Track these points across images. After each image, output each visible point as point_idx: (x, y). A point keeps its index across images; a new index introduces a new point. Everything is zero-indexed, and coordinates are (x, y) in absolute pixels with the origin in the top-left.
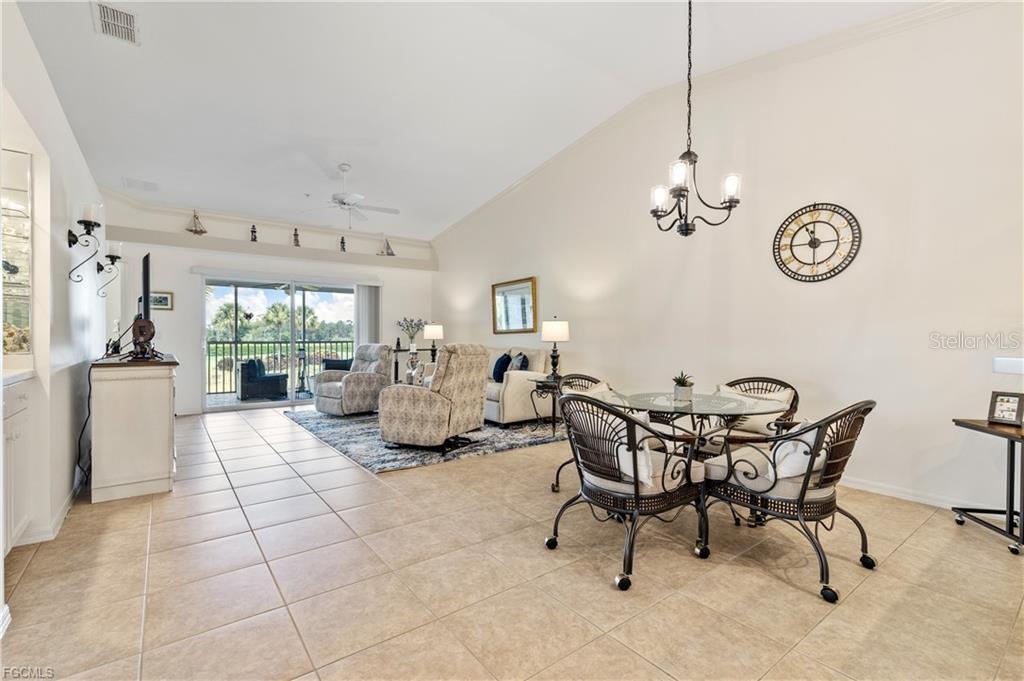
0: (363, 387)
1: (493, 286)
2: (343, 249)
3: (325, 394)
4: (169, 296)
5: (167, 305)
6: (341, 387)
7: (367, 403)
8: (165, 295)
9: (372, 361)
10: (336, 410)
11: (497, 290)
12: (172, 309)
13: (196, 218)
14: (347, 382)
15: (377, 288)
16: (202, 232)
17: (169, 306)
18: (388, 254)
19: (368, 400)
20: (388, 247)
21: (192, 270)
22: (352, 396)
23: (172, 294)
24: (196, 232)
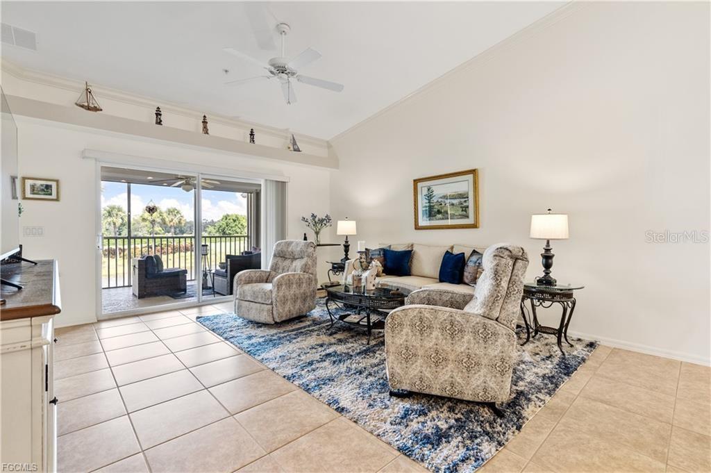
0: (294, 290)
1: (415, 181)
2: (252, 140)
3: (249, 299)
4: (54, 184)
5: (51, 194)
6: (271, 291)
7: (297, 307)
8: (49, 183)
9: (294, 259)
10: (264, 317)
11: (420, 185)
12: (57, 200)
13: (88, 91)
14: (279, 286)
15: (283, 183)
16: (96, 109)
17: (54, 196)
18: (295, 150)
19: (299, 304)
20: (294, 143)
21: (84, 155)
22: (284, 301)
23: (57, 181)
24: (89, 108)
